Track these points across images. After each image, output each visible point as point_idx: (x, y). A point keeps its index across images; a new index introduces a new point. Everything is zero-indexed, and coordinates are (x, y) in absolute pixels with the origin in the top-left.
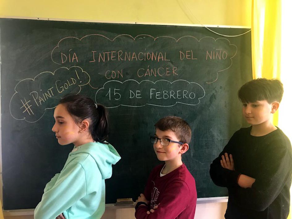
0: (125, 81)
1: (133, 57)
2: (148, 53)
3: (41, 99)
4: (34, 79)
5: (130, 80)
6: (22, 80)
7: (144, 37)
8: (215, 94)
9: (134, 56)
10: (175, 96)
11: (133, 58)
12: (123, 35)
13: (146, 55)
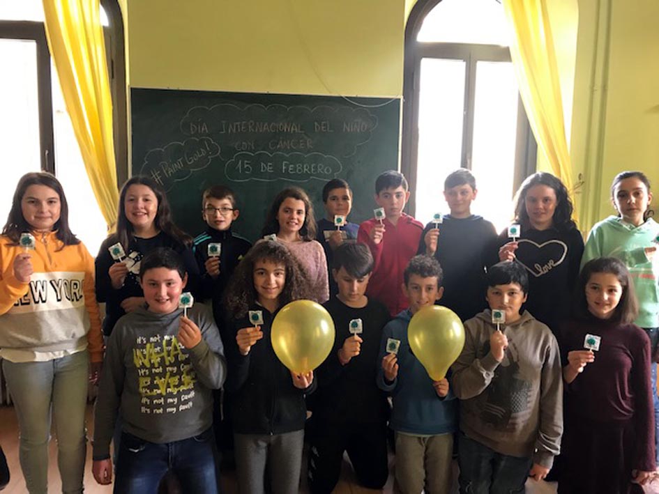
0: (256, 153)
2: (281, 124)
3: (171, 170)
4: (164, 149)
5: (262, 152)
7: (277, 107)
8: (353, 169)
9: (266, 127)
10: (310, 170)
11: (264, 129)
12: (255, 105)
13: (279, 126)
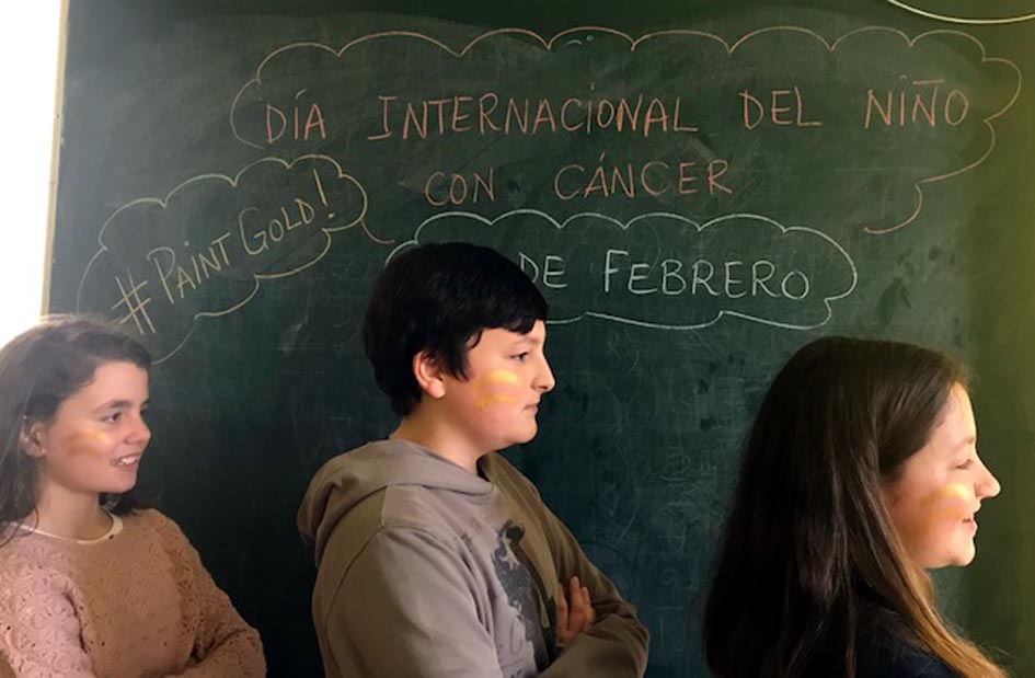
0: (502, 216)
1: (540, 117)
2: (602, 103)
3: (184, 278)
4: (166, 200)
5: (524, 211)
6: (126, 206)
7: (589, 38)
8: (907, 281)
9: (545, 114)
11: (538, 120)
12: (504, 33)
13: (595, 110)
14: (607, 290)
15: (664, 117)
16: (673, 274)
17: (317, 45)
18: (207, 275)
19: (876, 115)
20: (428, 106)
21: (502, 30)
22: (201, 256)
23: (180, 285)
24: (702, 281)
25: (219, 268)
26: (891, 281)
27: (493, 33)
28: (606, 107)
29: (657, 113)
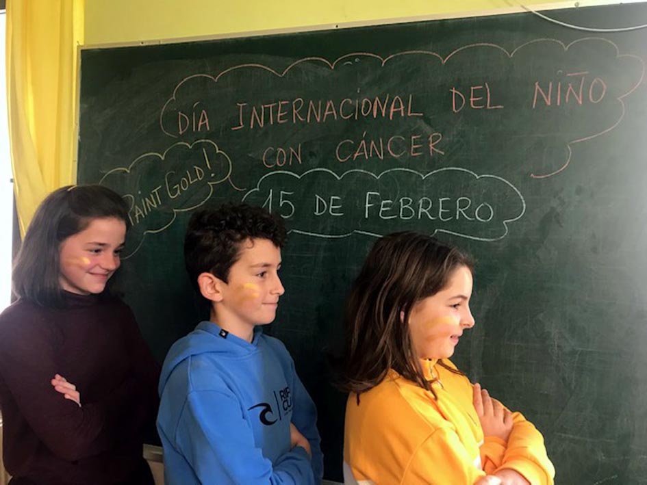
0: (306, 173)
1: (327, 112)
3: (139, 212)
4: (130, 168)
6: (110, 172)
7: (356, 60)
12: (307, 60)
14: (367, 216)
15: (402, 107)
16: (406, 206)
17: (205, 75)
18: (150, 210)
19: (540, 99)
20: (265, 108)
21: (305, 59)
22: (147, 199)
23: (137, 215)
24: (424, 210)
25: (155, 206)
26: (549, 210)
27: (300, 61)
28: (367, 103)
29: (397, 106)
